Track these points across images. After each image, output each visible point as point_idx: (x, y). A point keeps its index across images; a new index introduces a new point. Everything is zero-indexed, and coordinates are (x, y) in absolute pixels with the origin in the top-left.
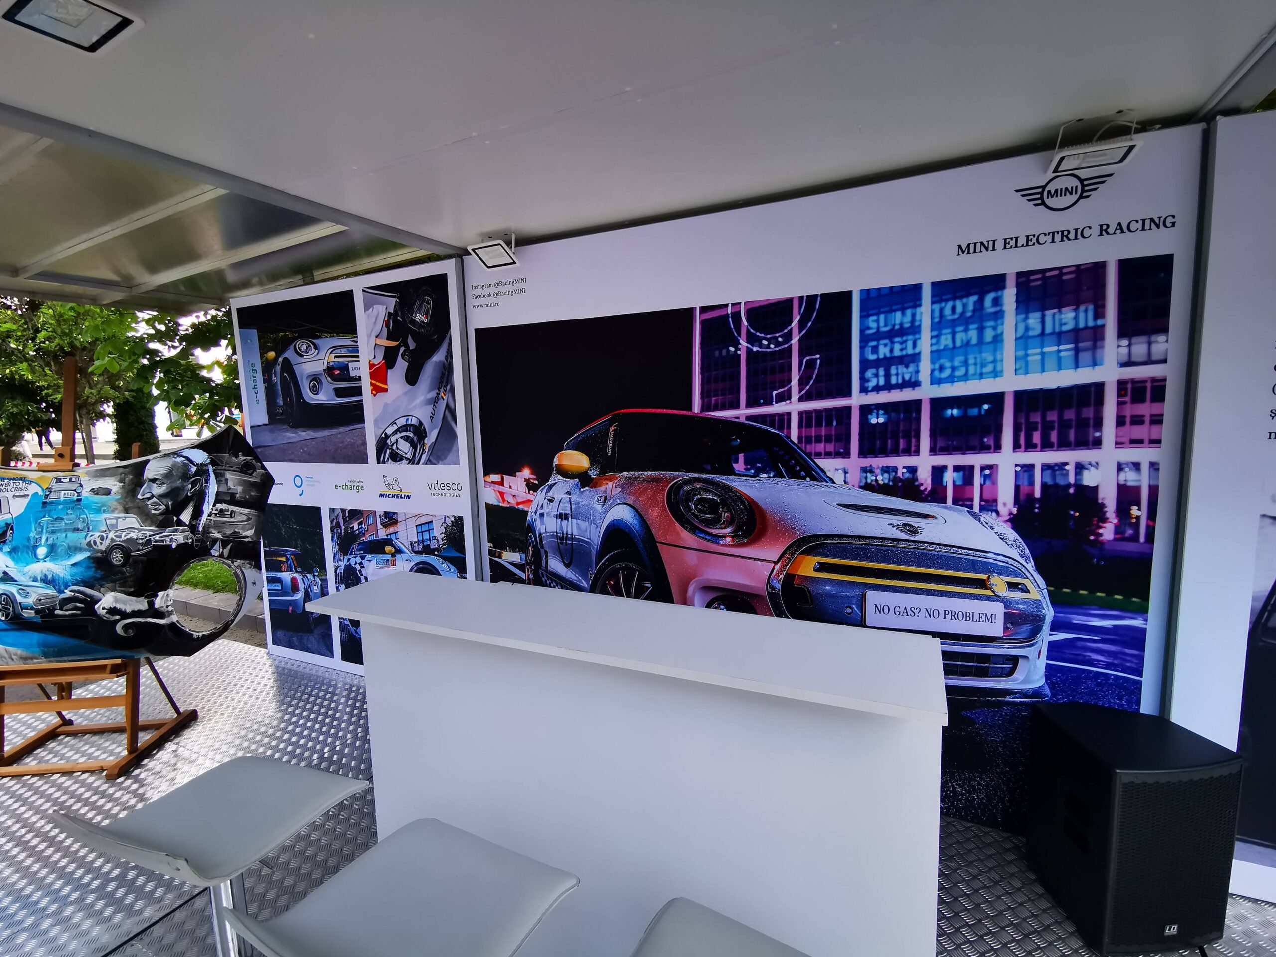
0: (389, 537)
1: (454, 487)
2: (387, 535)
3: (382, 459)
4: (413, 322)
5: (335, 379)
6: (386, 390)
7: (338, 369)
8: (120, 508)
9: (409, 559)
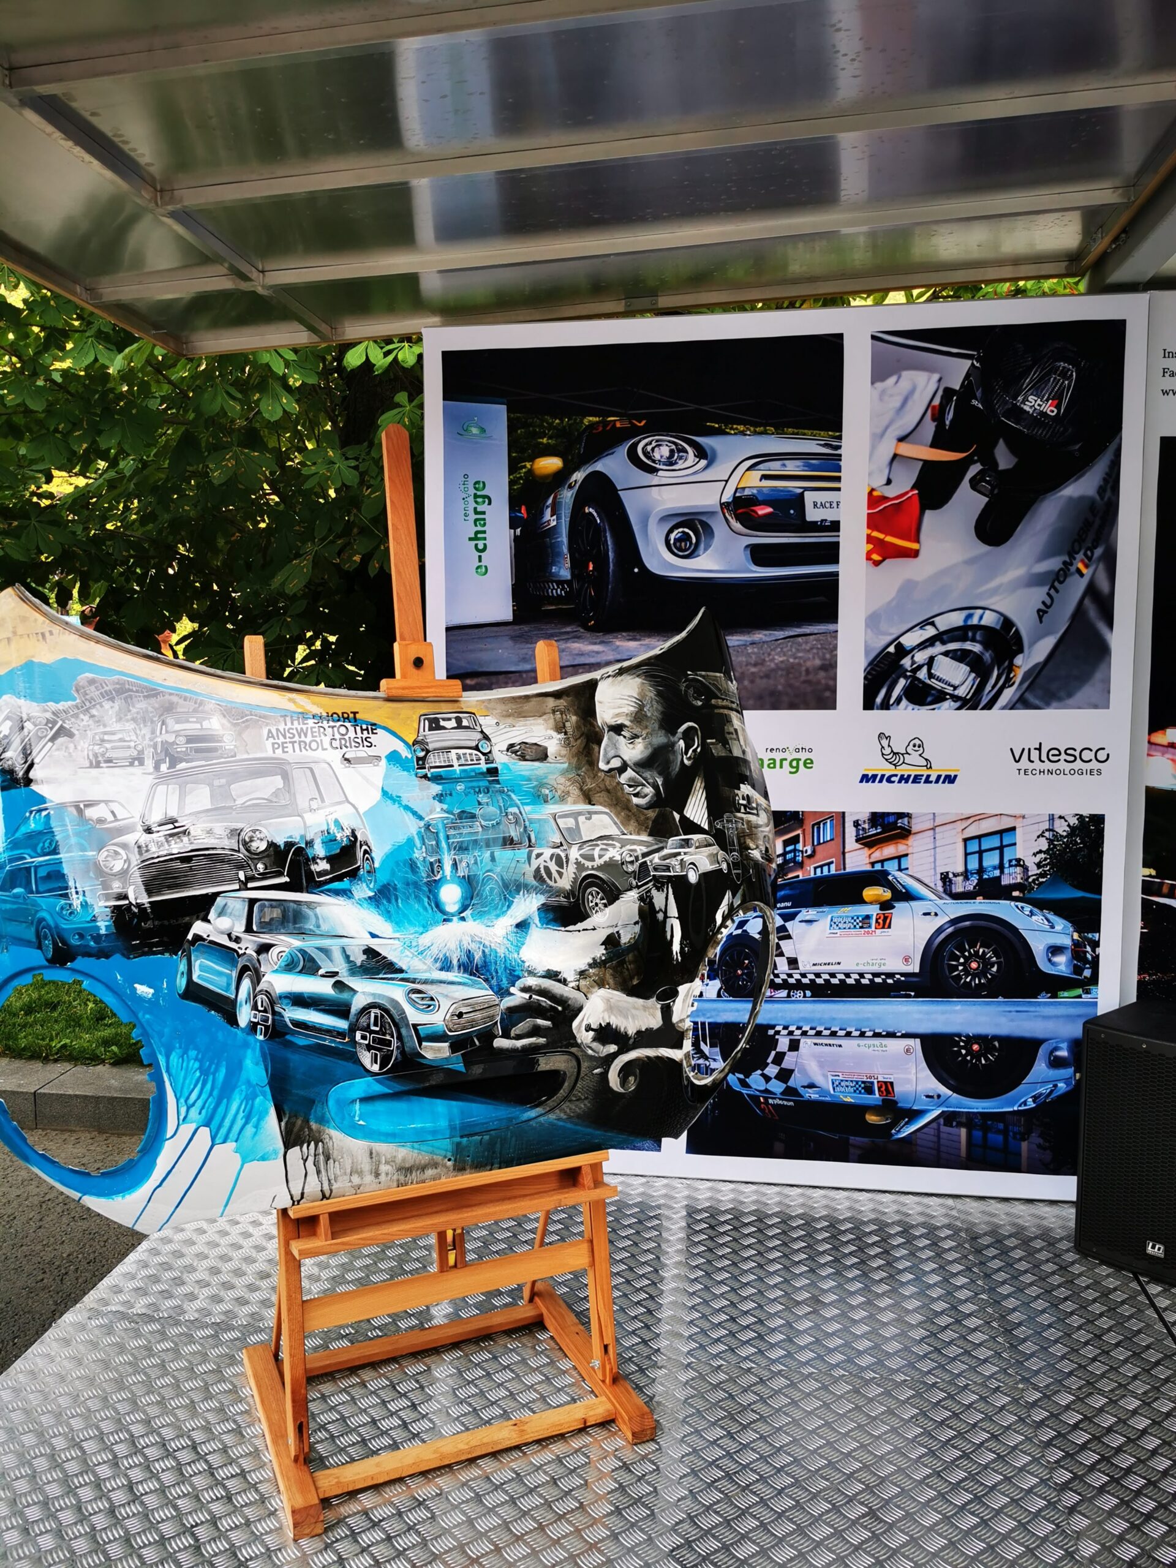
0: (878, 867)
1: (1087, 755)
2: (873, 864)
3: (879, 700)
4: (1018, 413)
5: (753, 523)
6: (915, 554)
7: (766, 503)
8: (575, 791)
9: (933, 911)
